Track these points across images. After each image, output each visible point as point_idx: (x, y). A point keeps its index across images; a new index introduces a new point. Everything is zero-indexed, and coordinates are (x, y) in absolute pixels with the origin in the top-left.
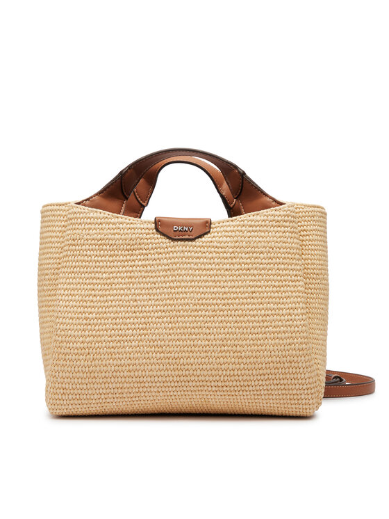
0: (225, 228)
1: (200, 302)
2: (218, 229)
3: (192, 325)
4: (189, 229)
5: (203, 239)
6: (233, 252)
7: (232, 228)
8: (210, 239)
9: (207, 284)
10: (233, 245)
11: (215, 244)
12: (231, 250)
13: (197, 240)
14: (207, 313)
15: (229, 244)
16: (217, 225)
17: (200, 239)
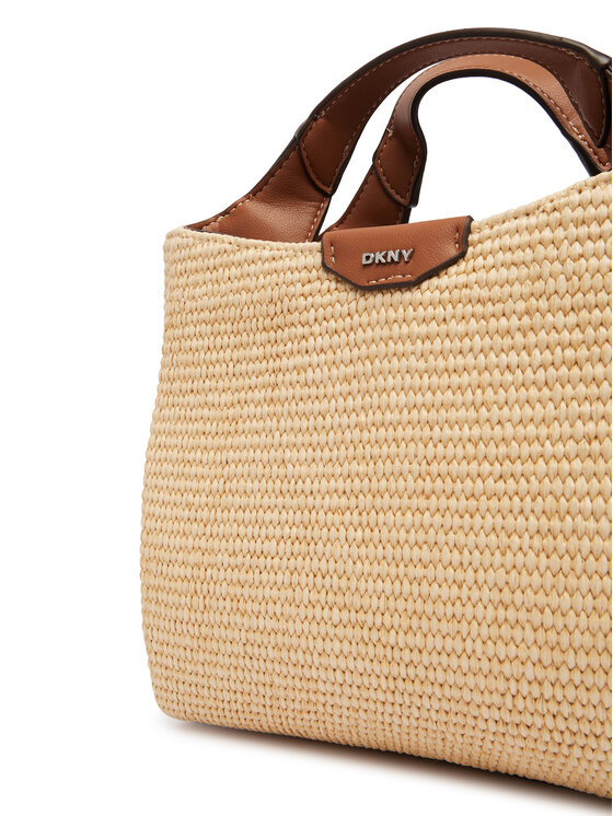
0: (507, 240)
1: (434, 468)
2: (488, 245)
3: (412, 537)
4: (401, 255)
5: (443, 280)
6: (527, 313)
7: (526, 237)
8: (463, 279)
9: (453, 415)
10: (526, 289)
11: (476, 292)
12: (521, 306)
13: (425, 285)
14: (453, 502)
15: (517, 288)
16: (487, 231)
17: (435, 281)
